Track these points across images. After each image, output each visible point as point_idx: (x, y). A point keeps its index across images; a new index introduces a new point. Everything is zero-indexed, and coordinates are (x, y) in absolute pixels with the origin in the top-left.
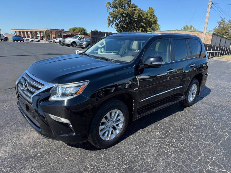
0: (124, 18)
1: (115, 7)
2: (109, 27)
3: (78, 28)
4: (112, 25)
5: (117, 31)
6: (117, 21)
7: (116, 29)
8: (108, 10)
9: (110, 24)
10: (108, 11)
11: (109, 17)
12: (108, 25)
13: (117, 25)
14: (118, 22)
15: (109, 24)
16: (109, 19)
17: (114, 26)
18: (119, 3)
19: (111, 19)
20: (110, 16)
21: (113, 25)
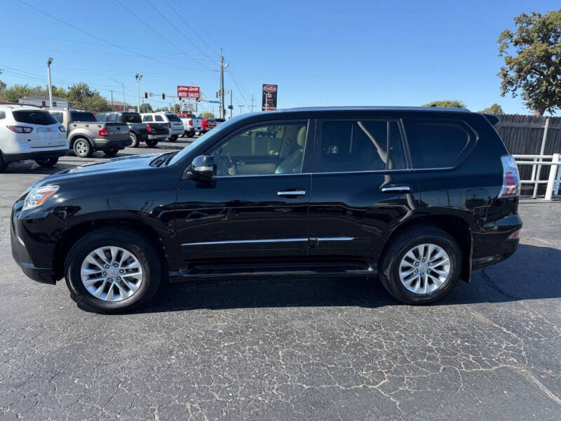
0: (552, 68)
1: (525, 41)
2: (503, 94)
3: (444, 102)
4: (515, 90)
5: (529, 105)
6: (532, 77)
7: (525, 99)
8: (501, 51)
9: (509, 87)
10: (503, 53)
11: (503, 70)
12: (501, 92)
13: (530, 88)
14: (534, 80)
15: (505, 87)
16: (505, 75)
17: (520, 91)
18: (537, 28)
19: (512, 74)
20: (507, 67)
21: (518, 89)
